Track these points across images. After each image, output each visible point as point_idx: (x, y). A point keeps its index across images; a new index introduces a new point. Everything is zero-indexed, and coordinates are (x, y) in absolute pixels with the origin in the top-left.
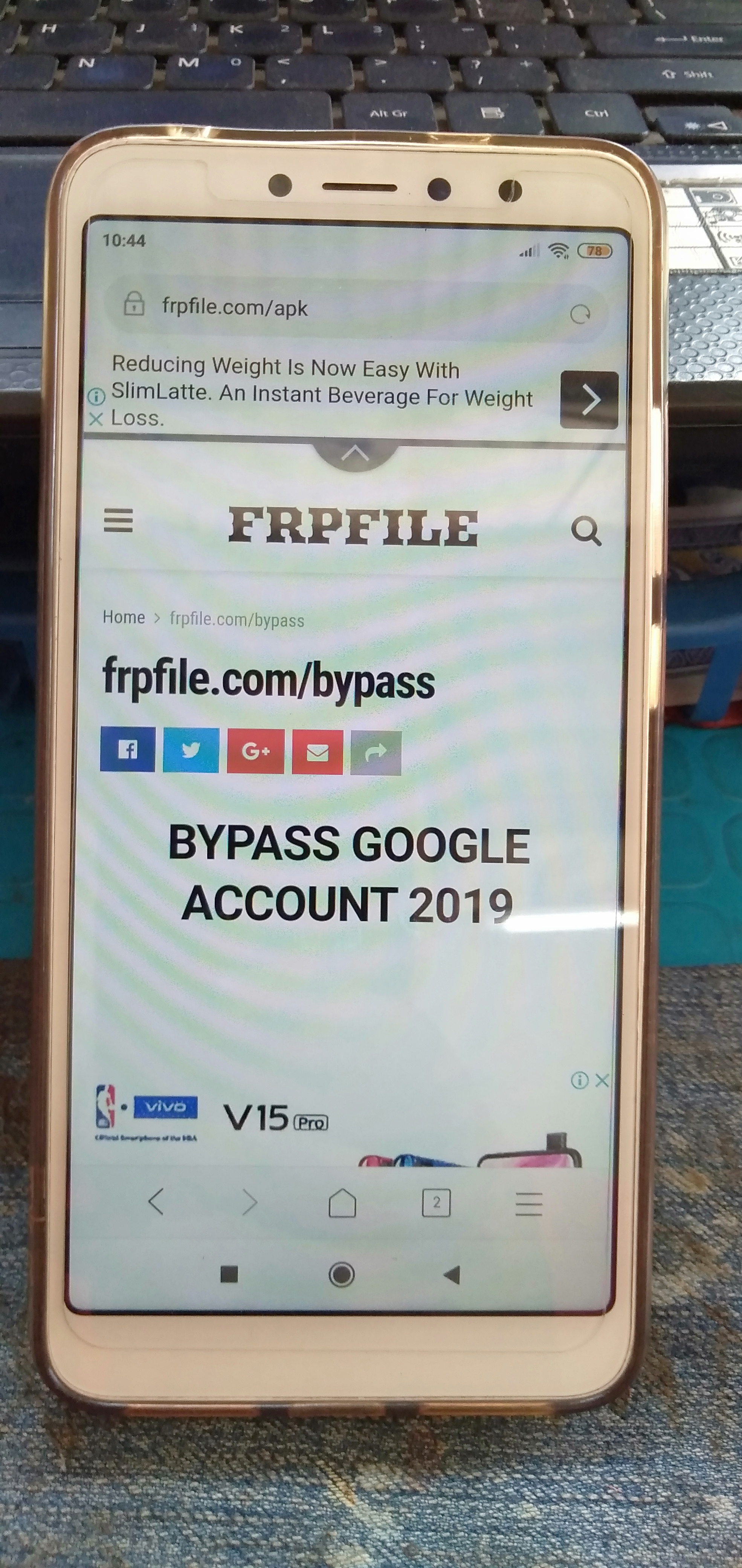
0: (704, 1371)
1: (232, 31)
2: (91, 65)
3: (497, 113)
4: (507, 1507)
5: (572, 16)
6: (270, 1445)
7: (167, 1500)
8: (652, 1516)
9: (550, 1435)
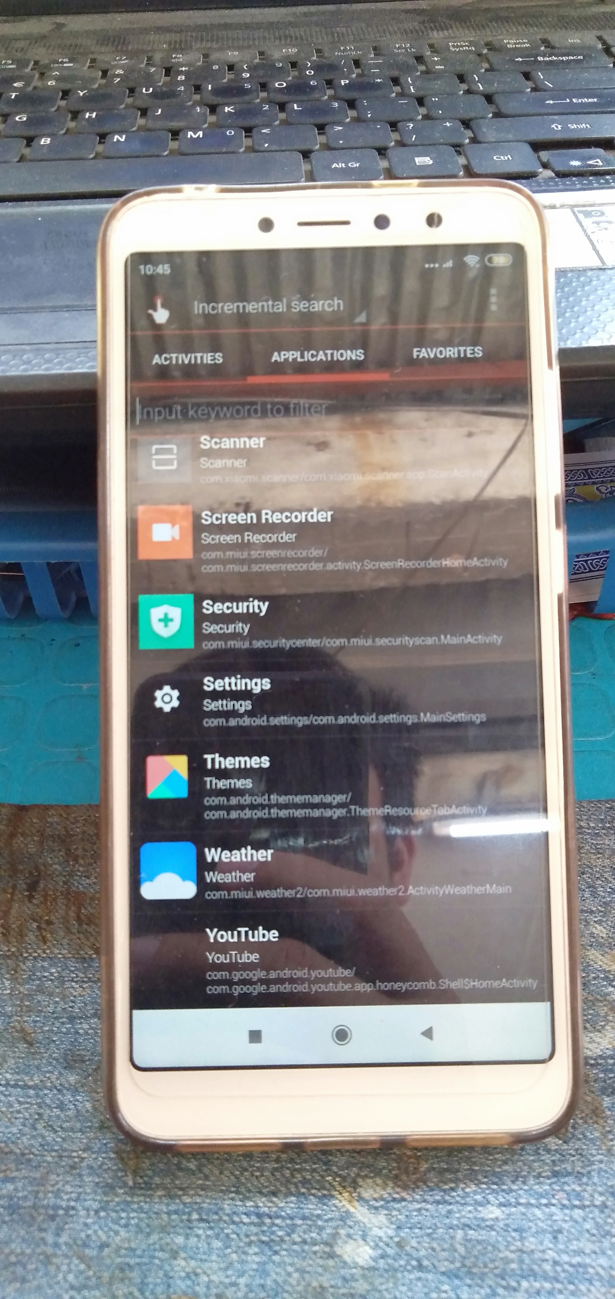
1: (226, 111)
2: (123, 139)
3: (428, 161)
4: (476, 1210)
5: (481, 88)
6: (290, 1165)
7: (211, 1207)
8: (591, 1216)
9: (508, 1156)
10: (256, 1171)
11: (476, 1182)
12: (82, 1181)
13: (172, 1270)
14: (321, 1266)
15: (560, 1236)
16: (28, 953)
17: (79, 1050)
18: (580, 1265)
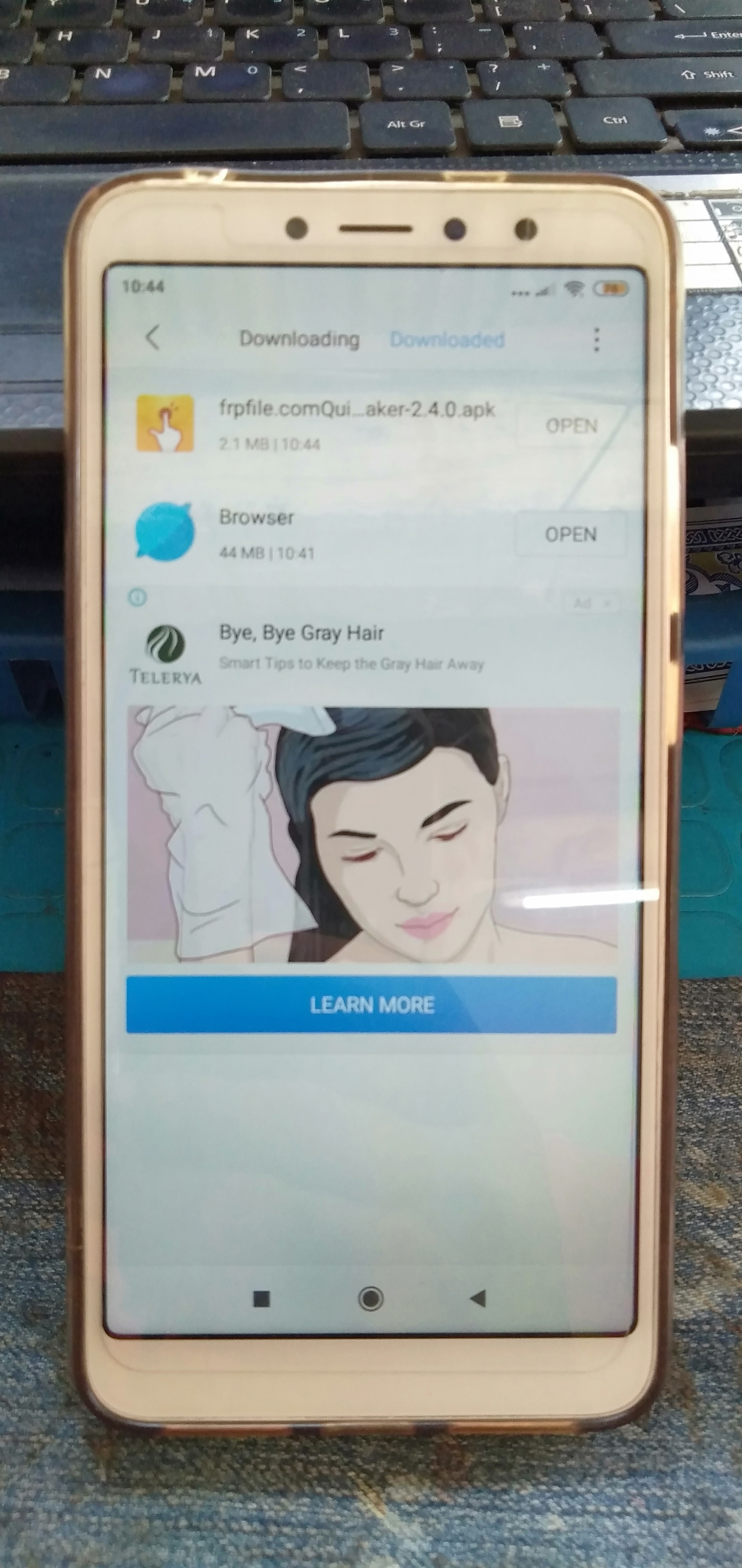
0: (725, 1385)
1: (248, 37)
2: (108, 75)
3: (515, 121)
4: (533, 1519)
5: (590, 13)
6: (302, 1456)
7: (204, 1510)
8: (674, 1529)
9: (575, 1447)
10: (263, 1464)
11: (534, 1482)
12: (43, 1473)
15: (635, 1556)
17: (41, 1301)
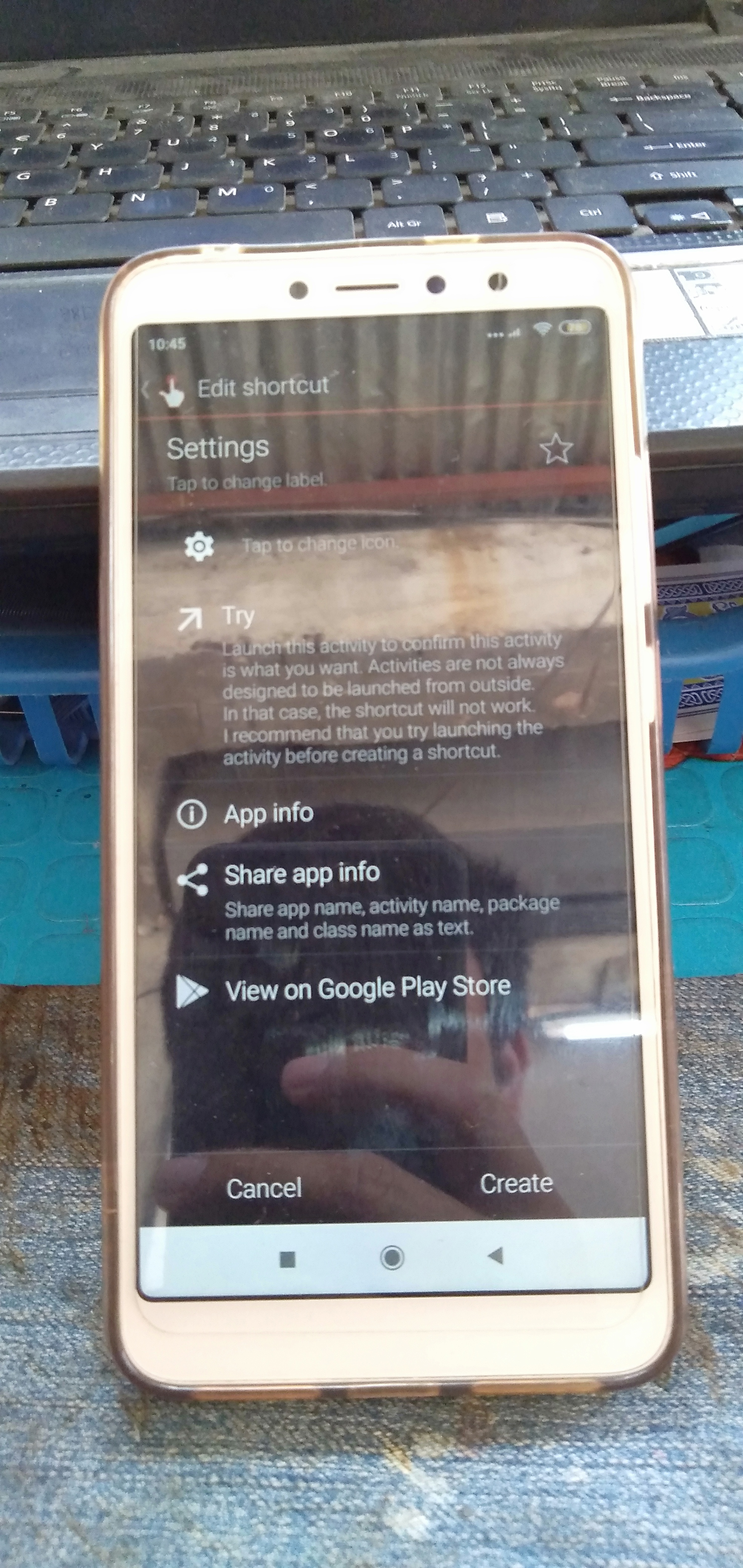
1: (265, 164)
2: (142, 199)
3: (501, 217)
4: (556, 1471)
5: (569, 133)
6: (330, 1418)
7: (234, 1467)
8: (696, 1479)
9: (596, 1407)
10: (291, 1425)
11: (557, 1438)
12: (79, 1436)
13: (186, 1543)
14: (366, 1540)
15: (658, 1504)
16: (19, 1161)
17: (79, 1278)
18: (682, 1539)
